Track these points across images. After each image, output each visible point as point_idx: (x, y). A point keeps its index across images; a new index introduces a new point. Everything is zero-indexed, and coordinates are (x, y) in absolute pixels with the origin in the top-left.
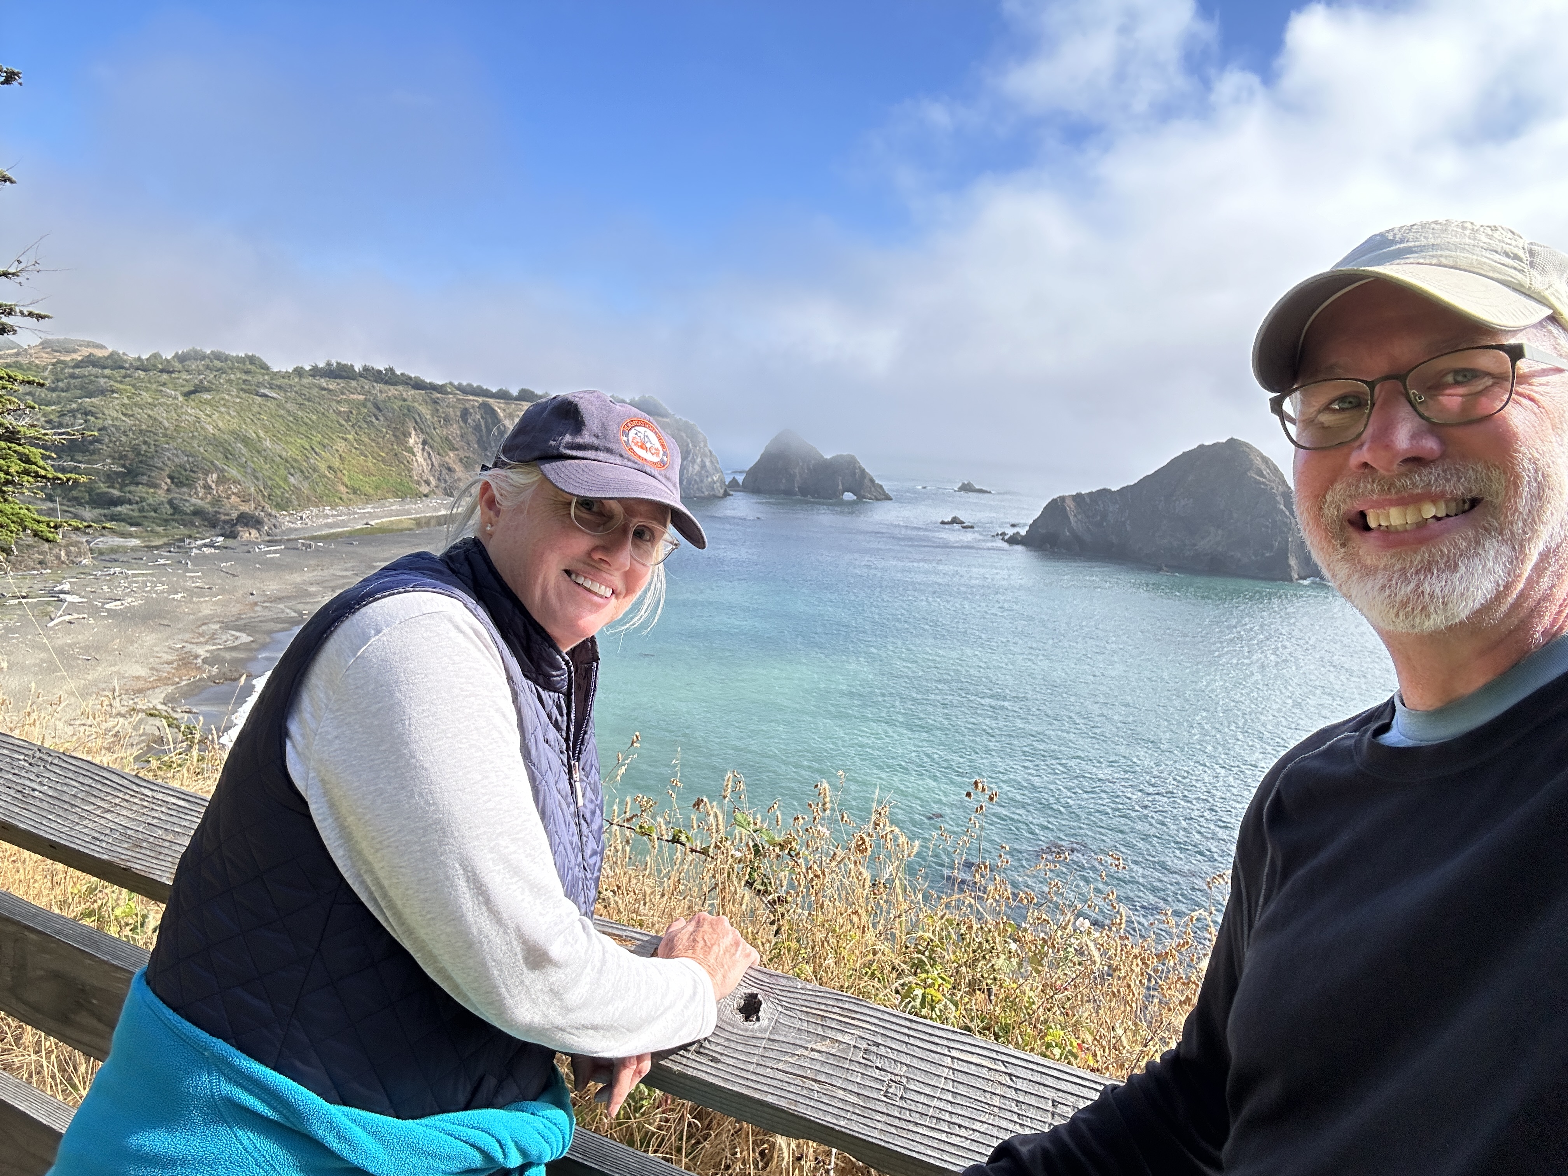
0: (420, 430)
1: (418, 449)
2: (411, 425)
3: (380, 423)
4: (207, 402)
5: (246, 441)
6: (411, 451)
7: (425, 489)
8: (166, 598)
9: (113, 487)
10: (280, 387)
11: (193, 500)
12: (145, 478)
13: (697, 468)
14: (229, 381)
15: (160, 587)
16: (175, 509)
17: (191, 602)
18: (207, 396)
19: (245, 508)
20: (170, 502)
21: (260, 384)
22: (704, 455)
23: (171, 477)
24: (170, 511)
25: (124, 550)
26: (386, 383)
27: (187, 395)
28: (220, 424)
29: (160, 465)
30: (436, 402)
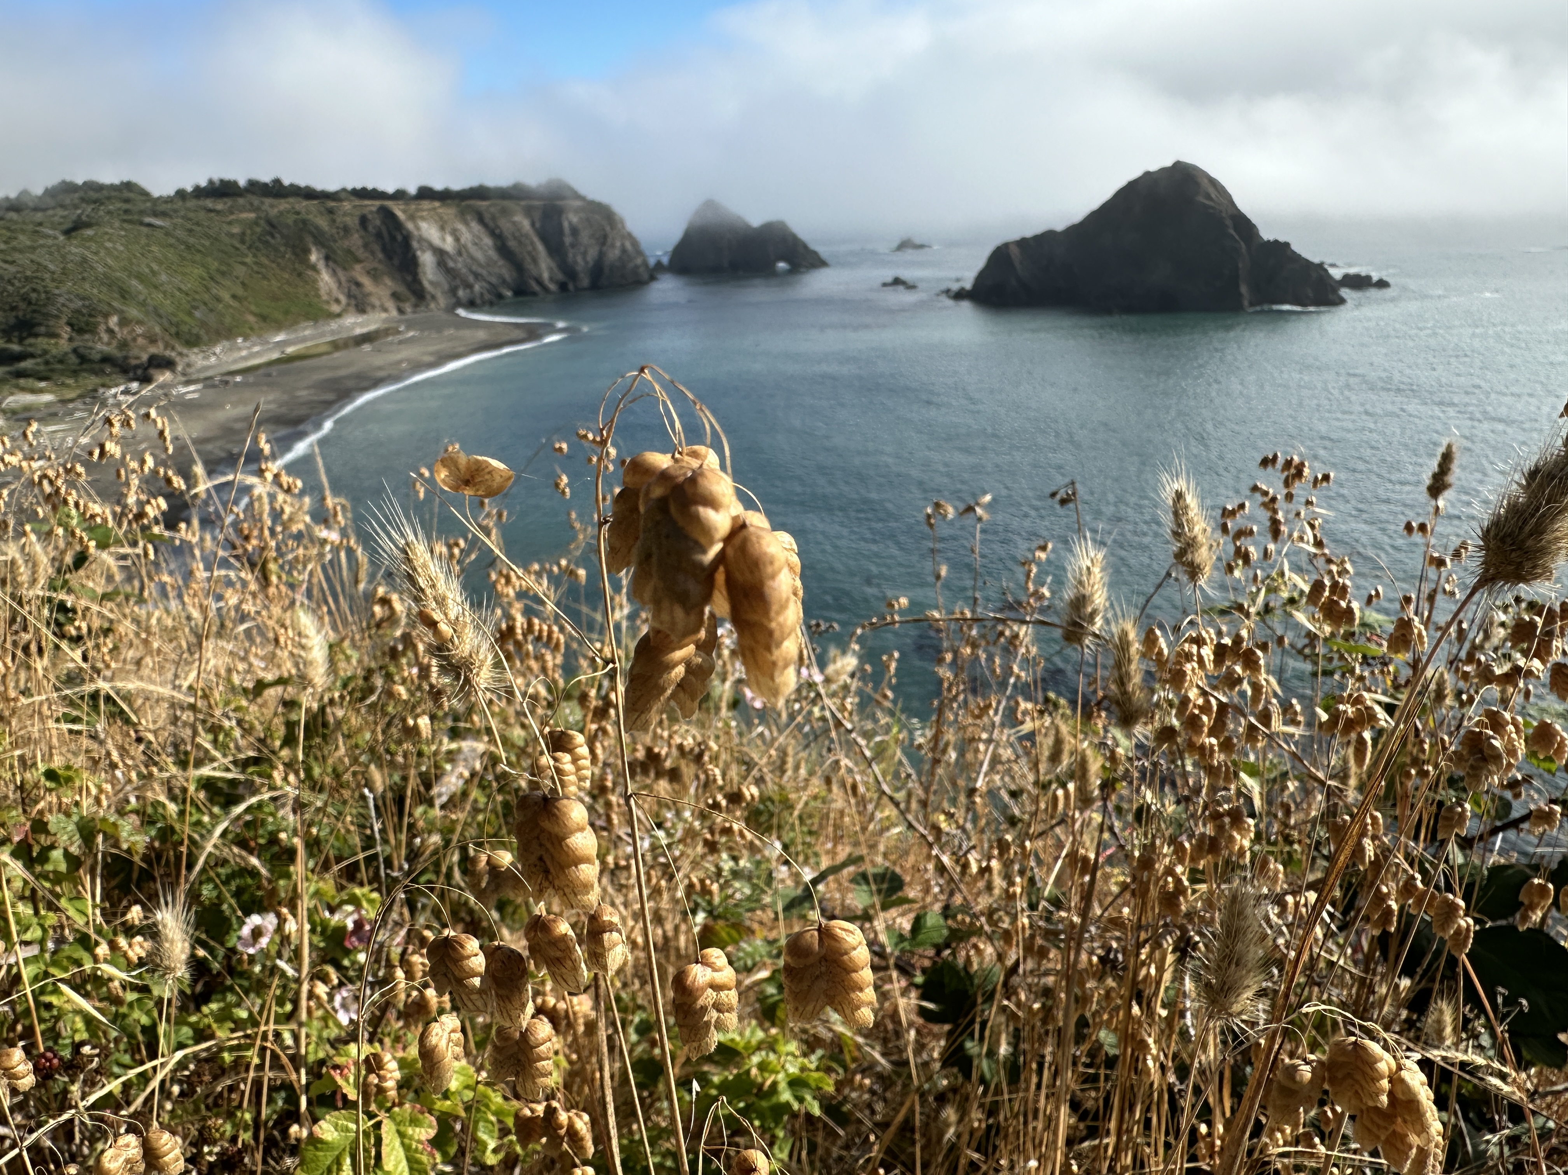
0: (320, 245)
1: (321, 265)
2: (309, 239)
3: (277, 241)
4: (90, 239)
5: (140, 277)
6: (314, 268)
7: (336, 308)
9: (12, 342)
10: (164, 214)
11: (99, 347)
12: (43, 328)
13: (617, 252)
14: (109, 213)
16: (83, 359)
18: (89, 232)
19: (153, 350)
20: (75, 351)
21: (142, 213)
22: (623, 237)
23: (70, 325)
24: (77, 361)
25: (35, 406)
26: (276, 196)
27: (68, 233)
28: (109, 261)
29: (55, 312)
30: (331, 211)
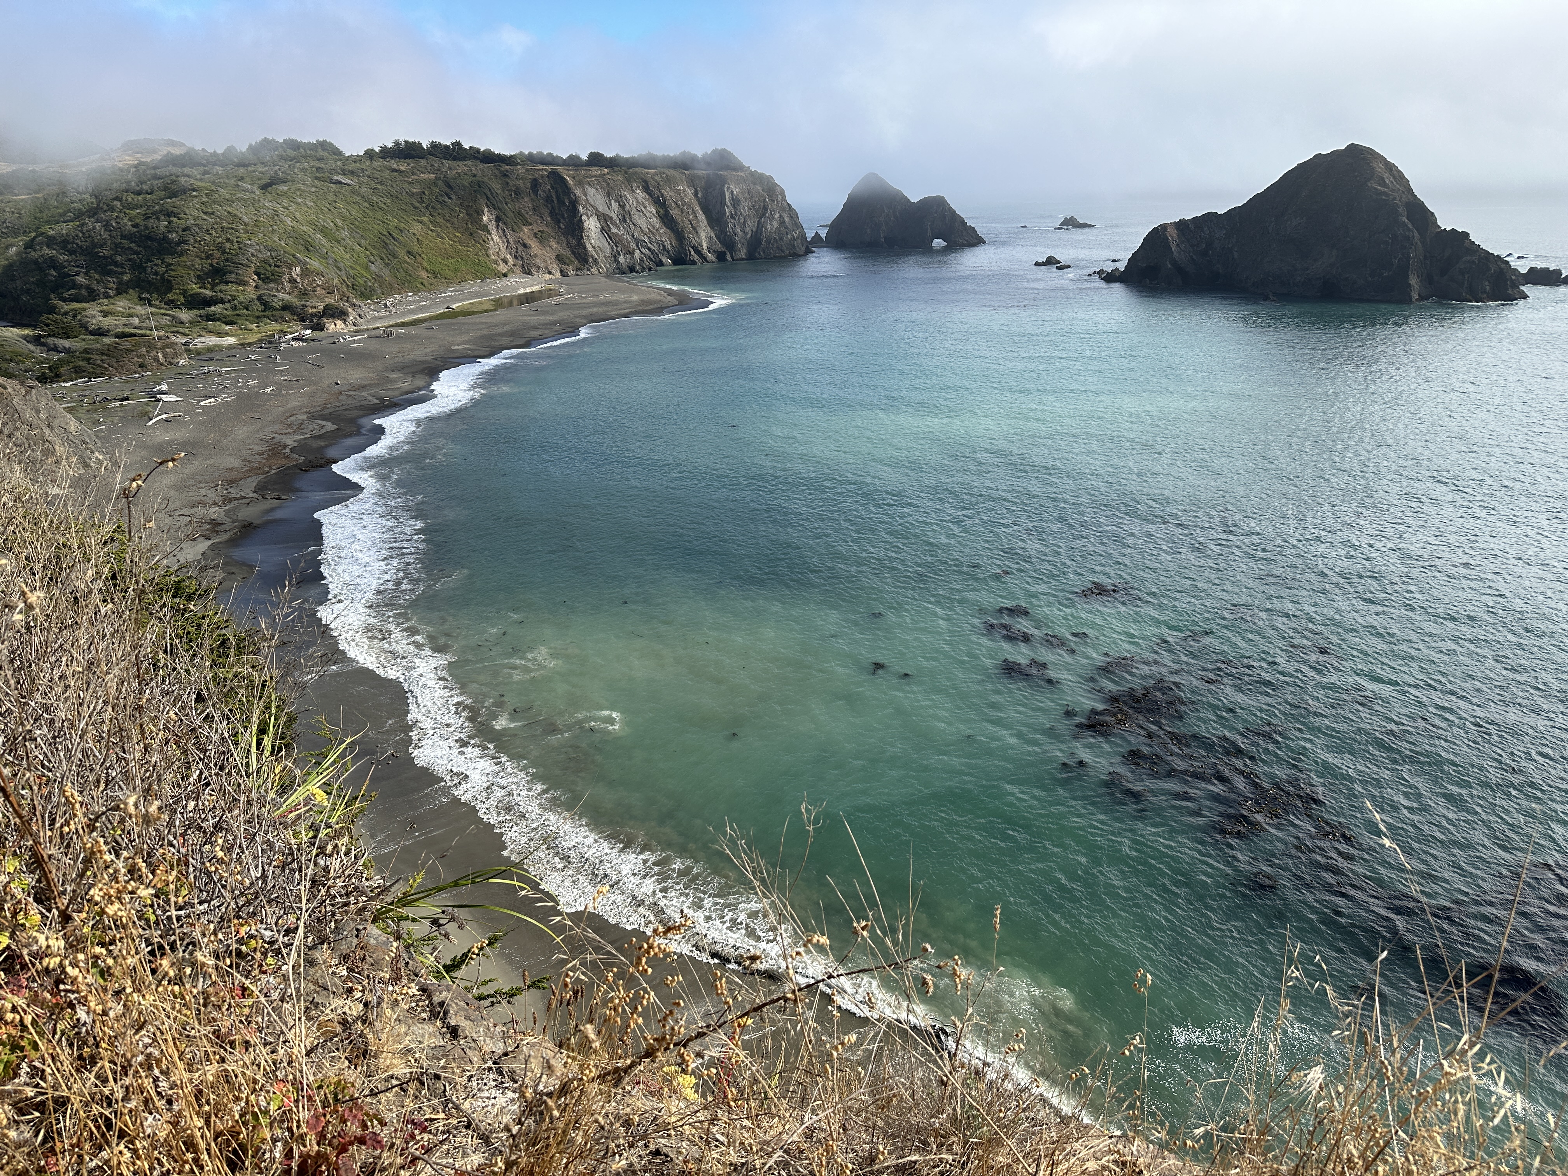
0: (493, 206)
1: (492, 227)
2: (482, 201)
3: (453, 202)
4: (284, 194)
5: (324, 231)
6: (485, 228)
7: (503, 268)
8: (258, 392)
9: (205, 288)
10: (352, 173)
11: (281, 295)
12: (233, 276)
13: (775, 224)
14: (303, 170)
15: (252, 383)
16: (266, 306)
17: (280, 394)
18: (283, 188)
19: (330, 300)
20: (259, 298)
21: (333, 171)
22: (782, 209)
23: (257, 273)
24: (261, 308)
25: (219, 348)
26: (455, 159)
27: (264, 187)
28: (298, 215)
29: (245, 262)
30: (505, 175)
